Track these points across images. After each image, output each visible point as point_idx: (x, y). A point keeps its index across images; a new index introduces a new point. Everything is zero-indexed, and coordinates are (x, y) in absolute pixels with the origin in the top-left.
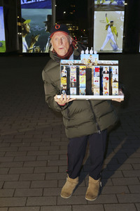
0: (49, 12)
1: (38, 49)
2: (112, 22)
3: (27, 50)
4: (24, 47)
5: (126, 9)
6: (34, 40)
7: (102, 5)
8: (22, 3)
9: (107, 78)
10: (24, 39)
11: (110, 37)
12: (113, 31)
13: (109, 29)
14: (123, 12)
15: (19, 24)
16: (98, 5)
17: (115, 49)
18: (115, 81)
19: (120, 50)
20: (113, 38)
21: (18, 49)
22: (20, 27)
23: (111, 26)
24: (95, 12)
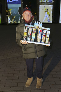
0: (20, 5)
1: (15, 22)
2: (47, 10)
3: (10, 22)
4: (9, 21)
5: (53, 4)
6: (13, 18)
7: (43, 2)
8: (8, 2)
9: (44, 36)
10: (9, 18)
11: (46, 16)
12: (48, 14)
13: (46, 13)
14: (52, 5)
15: (7, 11)
16: (41, 3)
17: (49, 22)
18: (48, 37)
19: (51, 22)
20: (48, 16)
21: (6, 22)
22: (7, 12)
23: (47, 11)
24: (40, 5)
